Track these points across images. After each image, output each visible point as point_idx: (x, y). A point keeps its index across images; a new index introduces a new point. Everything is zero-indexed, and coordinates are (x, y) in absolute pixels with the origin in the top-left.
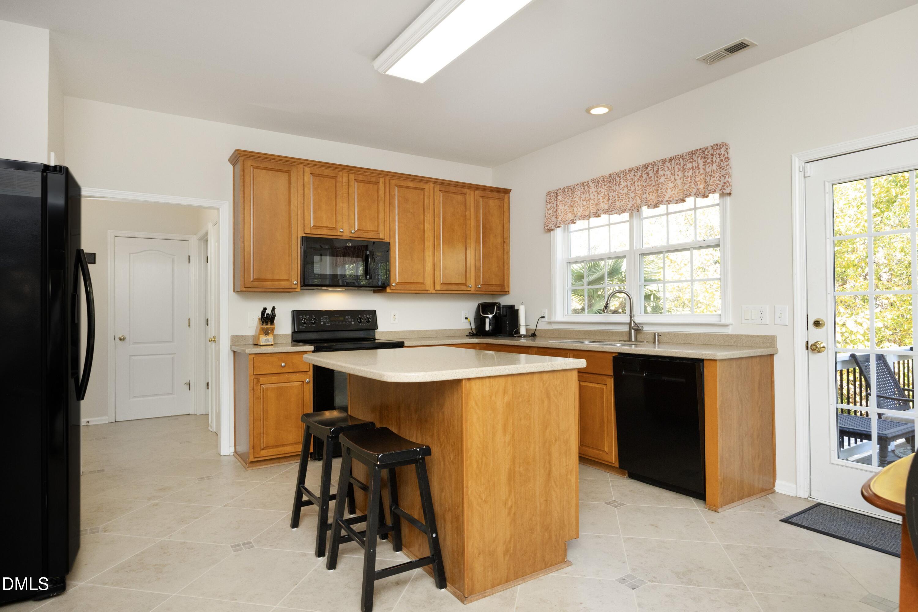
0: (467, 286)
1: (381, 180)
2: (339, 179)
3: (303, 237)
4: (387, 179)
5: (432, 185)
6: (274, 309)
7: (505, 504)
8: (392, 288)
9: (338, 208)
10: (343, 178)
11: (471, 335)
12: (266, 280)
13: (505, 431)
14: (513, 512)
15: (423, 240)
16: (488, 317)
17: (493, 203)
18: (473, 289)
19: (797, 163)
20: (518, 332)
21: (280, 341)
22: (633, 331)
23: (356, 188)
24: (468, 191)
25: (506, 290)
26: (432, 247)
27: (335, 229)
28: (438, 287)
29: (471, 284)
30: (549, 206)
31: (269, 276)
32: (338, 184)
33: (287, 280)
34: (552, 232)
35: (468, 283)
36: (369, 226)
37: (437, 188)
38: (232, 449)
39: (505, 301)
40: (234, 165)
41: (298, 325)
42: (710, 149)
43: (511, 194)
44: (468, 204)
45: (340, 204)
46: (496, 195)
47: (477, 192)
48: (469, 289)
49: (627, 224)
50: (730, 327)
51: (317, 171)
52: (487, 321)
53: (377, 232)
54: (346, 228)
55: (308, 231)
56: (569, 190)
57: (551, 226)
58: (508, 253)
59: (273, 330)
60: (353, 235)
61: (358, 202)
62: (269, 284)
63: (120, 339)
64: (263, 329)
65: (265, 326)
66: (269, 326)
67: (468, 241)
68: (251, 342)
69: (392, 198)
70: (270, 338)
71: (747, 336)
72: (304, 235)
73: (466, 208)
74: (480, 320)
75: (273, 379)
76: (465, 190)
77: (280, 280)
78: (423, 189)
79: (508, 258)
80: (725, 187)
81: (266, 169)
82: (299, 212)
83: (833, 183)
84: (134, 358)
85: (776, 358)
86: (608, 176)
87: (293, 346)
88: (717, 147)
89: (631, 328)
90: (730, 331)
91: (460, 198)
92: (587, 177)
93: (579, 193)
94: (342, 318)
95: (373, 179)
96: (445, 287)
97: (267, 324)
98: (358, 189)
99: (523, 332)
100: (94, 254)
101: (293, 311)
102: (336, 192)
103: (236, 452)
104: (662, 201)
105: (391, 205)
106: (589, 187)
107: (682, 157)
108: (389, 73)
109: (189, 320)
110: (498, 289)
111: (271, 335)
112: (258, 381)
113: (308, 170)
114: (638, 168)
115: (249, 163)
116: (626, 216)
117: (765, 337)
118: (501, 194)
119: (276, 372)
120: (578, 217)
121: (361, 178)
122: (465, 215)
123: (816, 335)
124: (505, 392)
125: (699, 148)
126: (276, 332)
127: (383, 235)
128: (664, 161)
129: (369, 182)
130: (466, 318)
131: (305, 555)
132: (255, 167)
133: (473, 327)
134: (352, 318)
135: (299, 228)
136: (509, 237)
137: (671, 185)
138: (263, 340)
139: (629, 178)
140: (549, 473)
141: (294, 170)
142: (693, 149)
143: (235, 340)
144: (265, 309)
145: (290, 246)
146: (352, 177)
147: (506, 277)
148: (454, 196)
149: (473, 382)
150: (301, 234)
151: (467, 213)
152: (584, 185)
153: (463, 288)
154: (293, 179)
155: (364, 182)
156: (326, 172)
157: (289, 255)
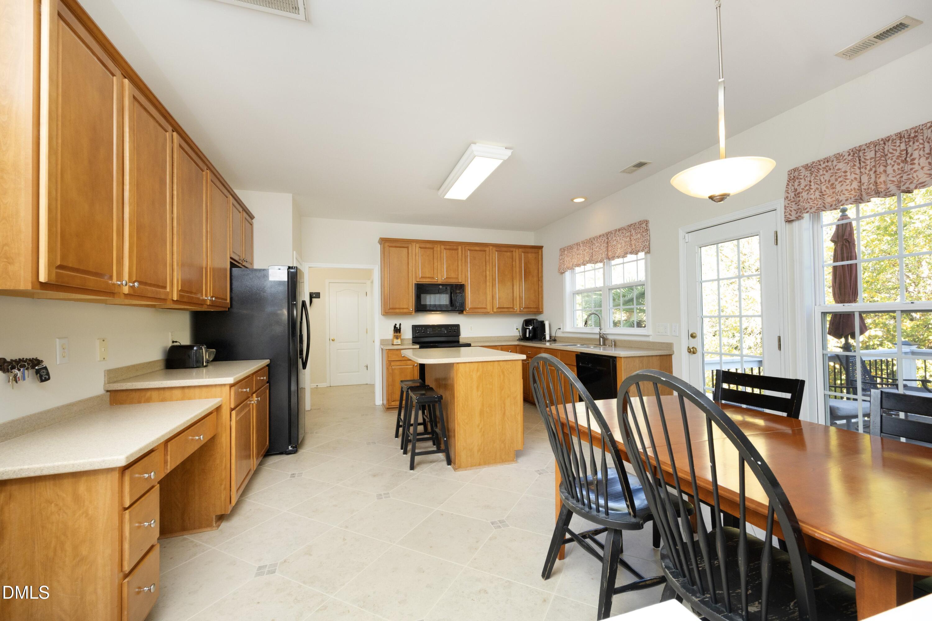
0: (514, 309)
1: (460, 248)
2: (435, 249)
3: (415, 284)
4: (463, 246)
5: (491, 247)
6: (400, 324)
7: (478, 426)
8: (467, 311)
9: (435, 266)
10: (438, 248)
11: (520, 340)
12: (395, 309)
13: (478, 390)
14: (483, 431)
15: (486, 282)
16: (529, 329)
17: (531, 256)
18: (518, 310)
19: (681, 233)
20: (545, 338)
21: (405, 342)
22: (601, 339)
23: (445, 254)
24: (514, 250)
25: (541, 310)
26: (491, 285)
27: (433, 278)
28: (495, 310)
29: (517, 308)
30: (561, 258)
31: (397, 306)
32: (434, 252)
33: (407, 308)
34: (564, 274)
35: (515, 307)
36: (453, 275)
37: (494, 249)
38: (381, 403)
39: (540, 318)
40: (381, 244)
41: (416, 333)
42: (637, 224)
43: (543, 249)
44: (514, 258)
45: (436, 264)
46: (533, 250)
47: (520, 250)
48: (515, 311)
49: (602, 270)
50: (651, 337)
51: (423, 245)
52: (528, 330)
53: (457, 278)
54: (439, 277)
55: (418, 280)
56: (570, 248)
57: (562, 270)
58: (542, 287)
59: (400, 336)
60: (444, 281)
61: (446, 261)
62: (397, 311)
63: (332, 340)
64: (395, 336)
65: (396, 334)
66: (398, 334)
67: (515, 281)
68: (391, 343)
69: (466, 257)
70: (399, 341)
71: (659, 343)
72: (416, 283)
73: (513, 261)
74: (524, 330)
75: (398, 363)
76: (512, 249)
77: (403, 309)
78: (485, 251)
79: (542, 290)
80: (644, 249)
81: (396, 247)
82: (413, 269)
83: (700, 246)
84: (339, 351)
85: (673, 356)
86: (589, 239)
87: (413, 345)
88: (640, 223)
89: (600, 337)
90: (651, 339)
91: (509, 254)
92: (580, 239)
93: (575, 250)
94: (439, 329)
95: (455, 247)
96: (499, 310)
97: (397, 333)
98: (446, 254)
99: (548, 338)
100: (319, 293)
101: (413, 326)
102: (433, 256)
103: (383, 404)
104: (614, 257)
105: (466, 262)
106: (580, 246)
107: (624, 229)
108: (445, 197)
109: (367, 329)
110: (536, 310)
111: (400, 339)
112: (390, 364)
113: (418, 245)
114: (603, 235)
115: (387, 244)
116: (600, 265)
117: (667, 343)
118: (536, 250)
119: (399, 359)
120: (574, 265)
121: (448, 247)
122: (512, 265)
123: (693, 343)
124: (477, 370)
125: (632, 223)
126: (402, 338)
127: (461, 280)
128: (616, 231)
129: (453, 249)
130: (517, 329)
131: (396, 448)
132: (390, 247)
133: (521, 335)
134: (445, 329)
135: (414, 279)
136: (542, 276)
137: (620, 246)
138: (396, 342)
139: (599, 241)
140: (504, 414)
141: (410, 246)
142: (630, 224)
143: (383, 342)
144: (396, 325)
145: (408, 289)
146: (443, 247)
147: (540, 303)
148: (505, 253)
149: (460, 365)
150: (414, 282)
151: (514, 263)
152: (578, 244)
153: (511, 310)
154: (410, 251)
155: (449, 249)
156: (428, 245)
157: (408, 294)
